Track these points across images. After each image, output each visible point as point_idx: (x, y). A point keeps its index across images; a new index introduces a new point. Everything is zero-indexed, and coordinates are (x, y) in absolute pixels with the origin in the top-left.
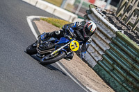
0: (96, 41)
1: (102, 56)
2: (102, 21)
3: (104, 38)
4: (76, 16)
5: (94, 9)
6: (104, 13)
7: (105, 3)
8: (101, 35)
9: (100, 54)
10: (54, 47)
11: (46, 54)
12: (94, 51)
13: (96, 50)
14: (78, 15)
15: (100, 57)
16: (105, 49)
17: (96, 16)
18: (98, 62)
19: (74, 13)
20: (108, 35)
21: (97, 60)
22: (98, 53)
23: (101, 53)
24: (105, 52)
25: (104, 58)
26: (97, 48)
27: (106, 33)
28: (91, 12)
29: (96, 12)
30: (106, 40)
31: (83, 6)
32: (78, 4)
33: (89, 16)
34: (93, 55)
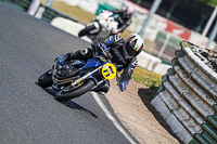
0: (192, 101)
1: (201, 126)
2: (201, 68)
3: (204, 96)
4: (160, 61)
5: (188, 49)
6: (205, 55)
7: (207, 39)
8: (199, 92)
9: (197, 123)
10: (77, 74)
11: (65, 85)
12: (188, 117)
13: (191, 116)
14: (161, 58)
15: (198, 129)
16: (206, 115)
17: (193, 61)
18: (194, 136)
19: (156, 56)
20: (211, 91)
21: (193, 133)
22: (195, 121)
23: (200, 121)
24: (206, 120)
25: (204, 130)
26: (193, 114)
27: (207, 87)
28: (183, 53)
29: (191, 54)
30: (207, 100)
31: (171, 44)
32: (162, 40)
33: (180, 60)
34: (186, 124)
